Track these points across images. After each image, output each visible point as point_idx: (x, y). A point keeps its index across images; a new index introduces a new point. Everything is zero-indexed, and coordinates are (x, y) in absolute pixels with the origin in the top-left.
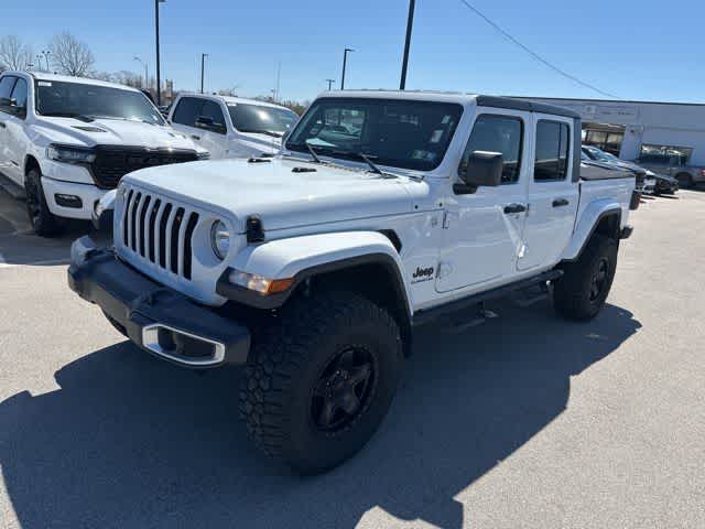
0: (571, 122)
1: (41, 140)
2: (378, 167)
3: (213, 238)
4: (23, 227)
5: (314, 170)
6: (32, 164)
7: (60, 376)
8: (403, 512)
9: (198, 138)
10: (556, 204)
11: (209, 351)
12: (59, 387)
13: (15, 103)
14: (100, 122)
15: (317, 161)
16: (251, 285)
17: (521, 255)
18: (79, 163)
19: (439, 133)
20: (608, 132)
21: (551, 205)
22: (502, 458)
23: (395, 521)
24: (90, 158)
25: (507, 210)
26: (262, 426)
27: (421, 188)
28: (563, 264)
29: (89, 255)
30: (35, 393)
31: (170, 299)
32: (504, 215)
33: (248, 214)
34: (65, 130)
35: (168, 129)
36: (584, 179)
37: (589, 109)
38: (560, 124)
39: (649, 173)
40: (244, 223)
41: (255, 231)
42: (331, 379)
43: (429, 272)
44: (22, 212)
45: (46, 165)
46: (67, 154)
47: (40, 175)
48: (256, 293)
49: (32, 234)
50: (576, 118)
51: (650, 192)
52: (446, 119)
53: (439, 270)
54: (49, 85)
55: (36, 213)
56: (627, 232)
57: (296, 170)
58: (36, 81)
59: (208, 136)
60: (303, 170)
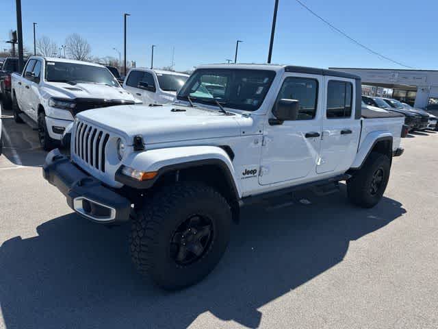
0: (353, 81)
1: (47, 96)
2: (224, 109)
3: (118, 148)
4: (36, 146)
5: (185, 111)
6: (41, 109)
7: (39, 229)
8: (223, 315)
9: (140, 95)
10: (343, 133)
11: (108, 213)
12: (37, 235)
13: (34, 74)
14: (80, 85)
15: (192, 106)
16: (133, 175)
17: (319, 164)
18: (66, 108)
19: (261, 89)
20: (408, 90)
21: (339, 133)
22: (293, 288)
23: (217, 320)
24: (72, 106)
25: (307, 136)
26: (139, 258)
27: (248, 121)
28: (350, 171)
29: (54, 159)
30: (24, 237)
31: (92, 183)
32: (305, 139)
33: (136, 134)
34: (60, 89)
35: (121, 89)
36: (364, 117)
37: (394, 75)
38: (346, 83)
39: (431, 116)
40: (133, 139)
41: (138, 144)
42: (185, 233)
43: (253, 172)
44: (35, 136)
45: (48, 110)
46: (60, 104)
47: (45, 115)
48: (136, 180)
49: (39, 149)
50: (358, 79)
51: (433, 128)
52: (266, 80)
53: (260, 171)
54: (54, 64)
55: (42, 138)
56: (399, 152)
57: (173, 110)
58: (46, 62)
59: (146, 94)
60: (177, 110)
